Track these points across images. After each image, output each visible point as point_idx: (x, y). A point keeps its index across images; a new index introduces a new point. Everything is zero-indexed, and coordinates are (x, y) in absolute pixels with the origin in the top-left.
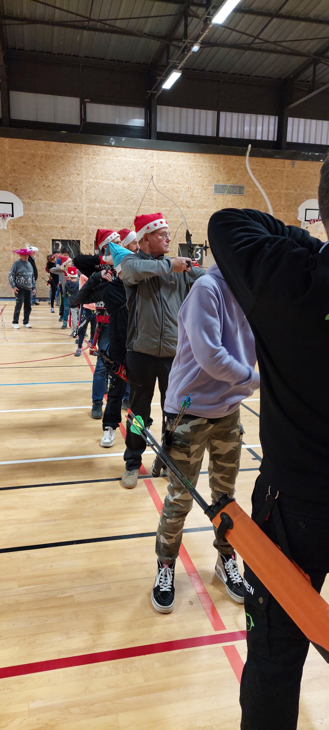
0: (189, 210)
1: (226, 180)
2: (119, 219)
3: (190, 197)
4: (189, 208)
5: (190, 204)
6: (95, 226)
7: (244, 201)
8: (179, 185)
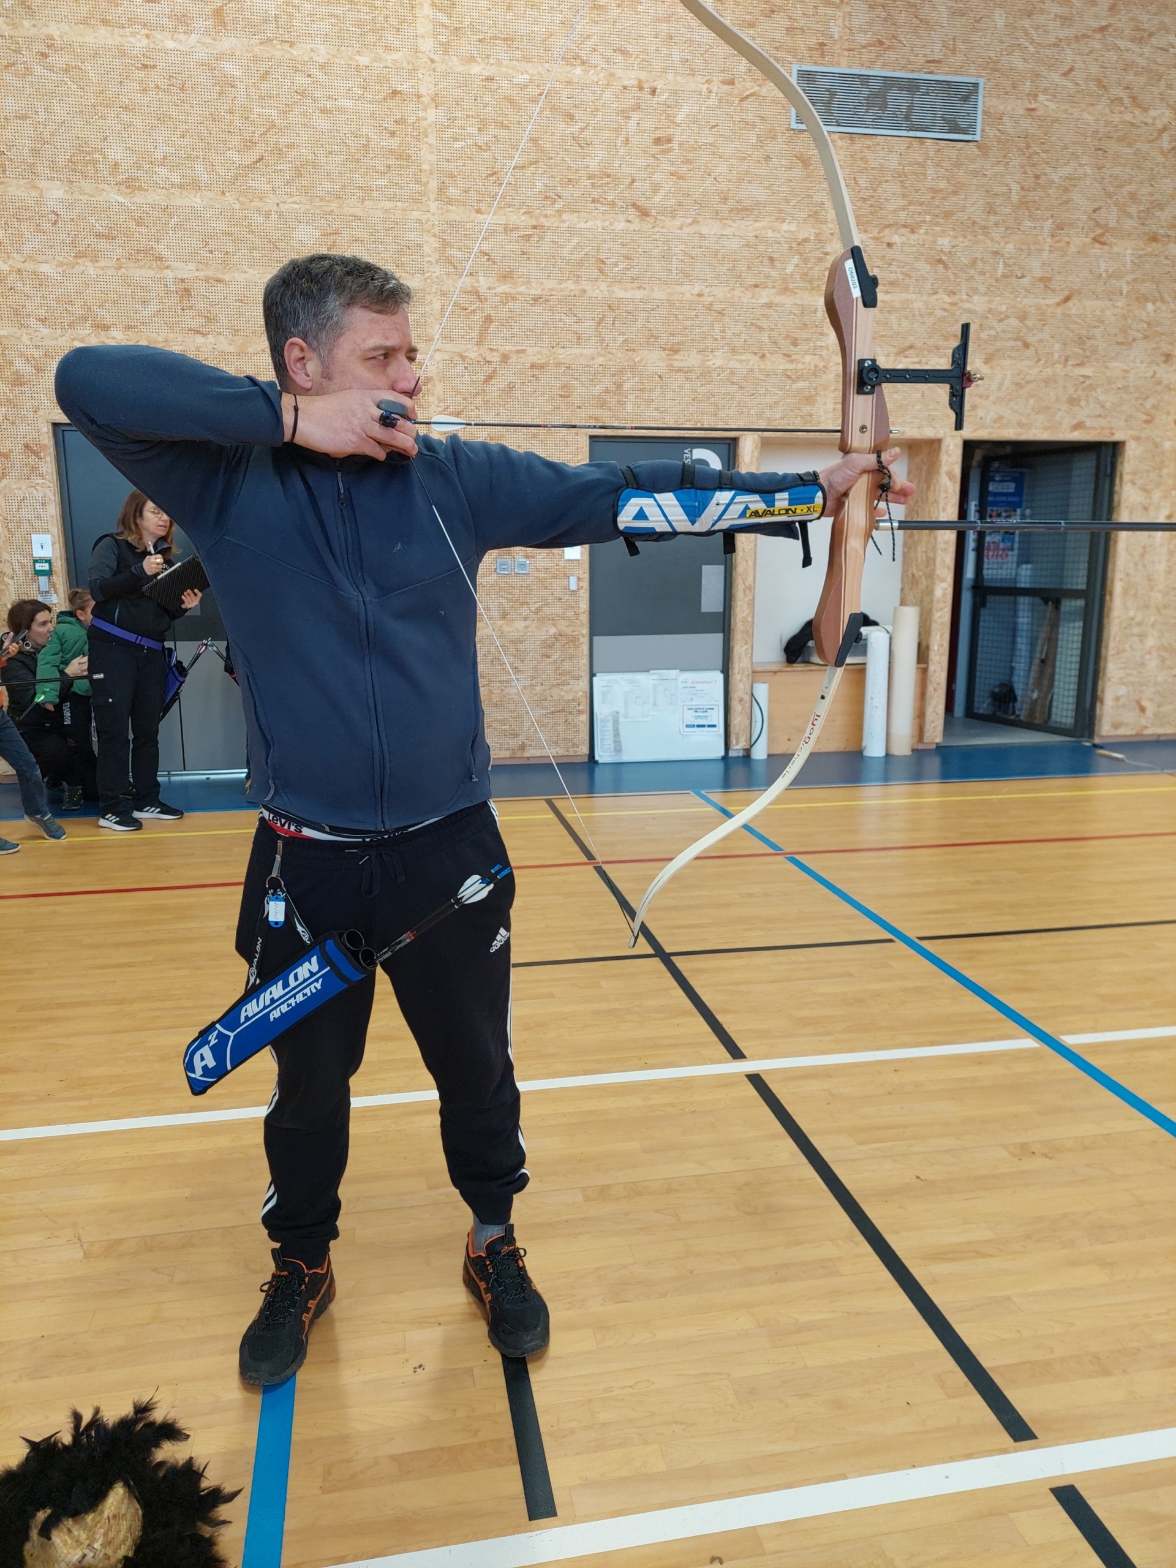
0: (646, 226)
1: (863, 47)
2: (207, 280)
3: (655, 149)
4: (644, 213)
5: (655, 189)
6: (45, 331)
7: (975, 173)
8: (578, 71)
